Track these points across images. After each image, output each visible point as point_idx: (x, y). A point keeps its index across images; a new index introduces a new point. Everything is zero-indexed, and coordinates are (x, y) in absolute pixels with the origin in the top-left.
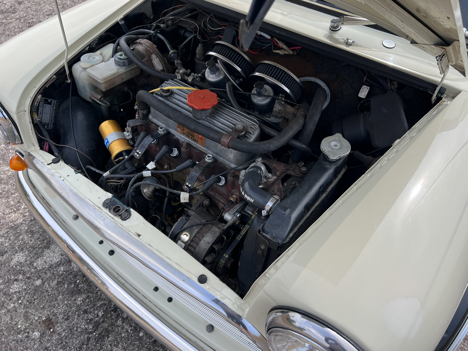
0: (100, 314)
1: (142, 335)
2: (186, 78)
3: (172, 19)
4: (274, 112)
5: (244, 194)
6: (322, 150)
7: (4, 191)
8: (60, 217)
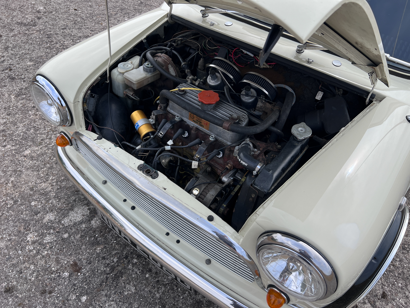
0: (115, 260)
1: (148, 276)
2: (194, 82)
3: (181, 40)
4: (257, 107)
5: (241, 160)
6: (292, 133)
7: (35, 166)
8: (91, 182)
